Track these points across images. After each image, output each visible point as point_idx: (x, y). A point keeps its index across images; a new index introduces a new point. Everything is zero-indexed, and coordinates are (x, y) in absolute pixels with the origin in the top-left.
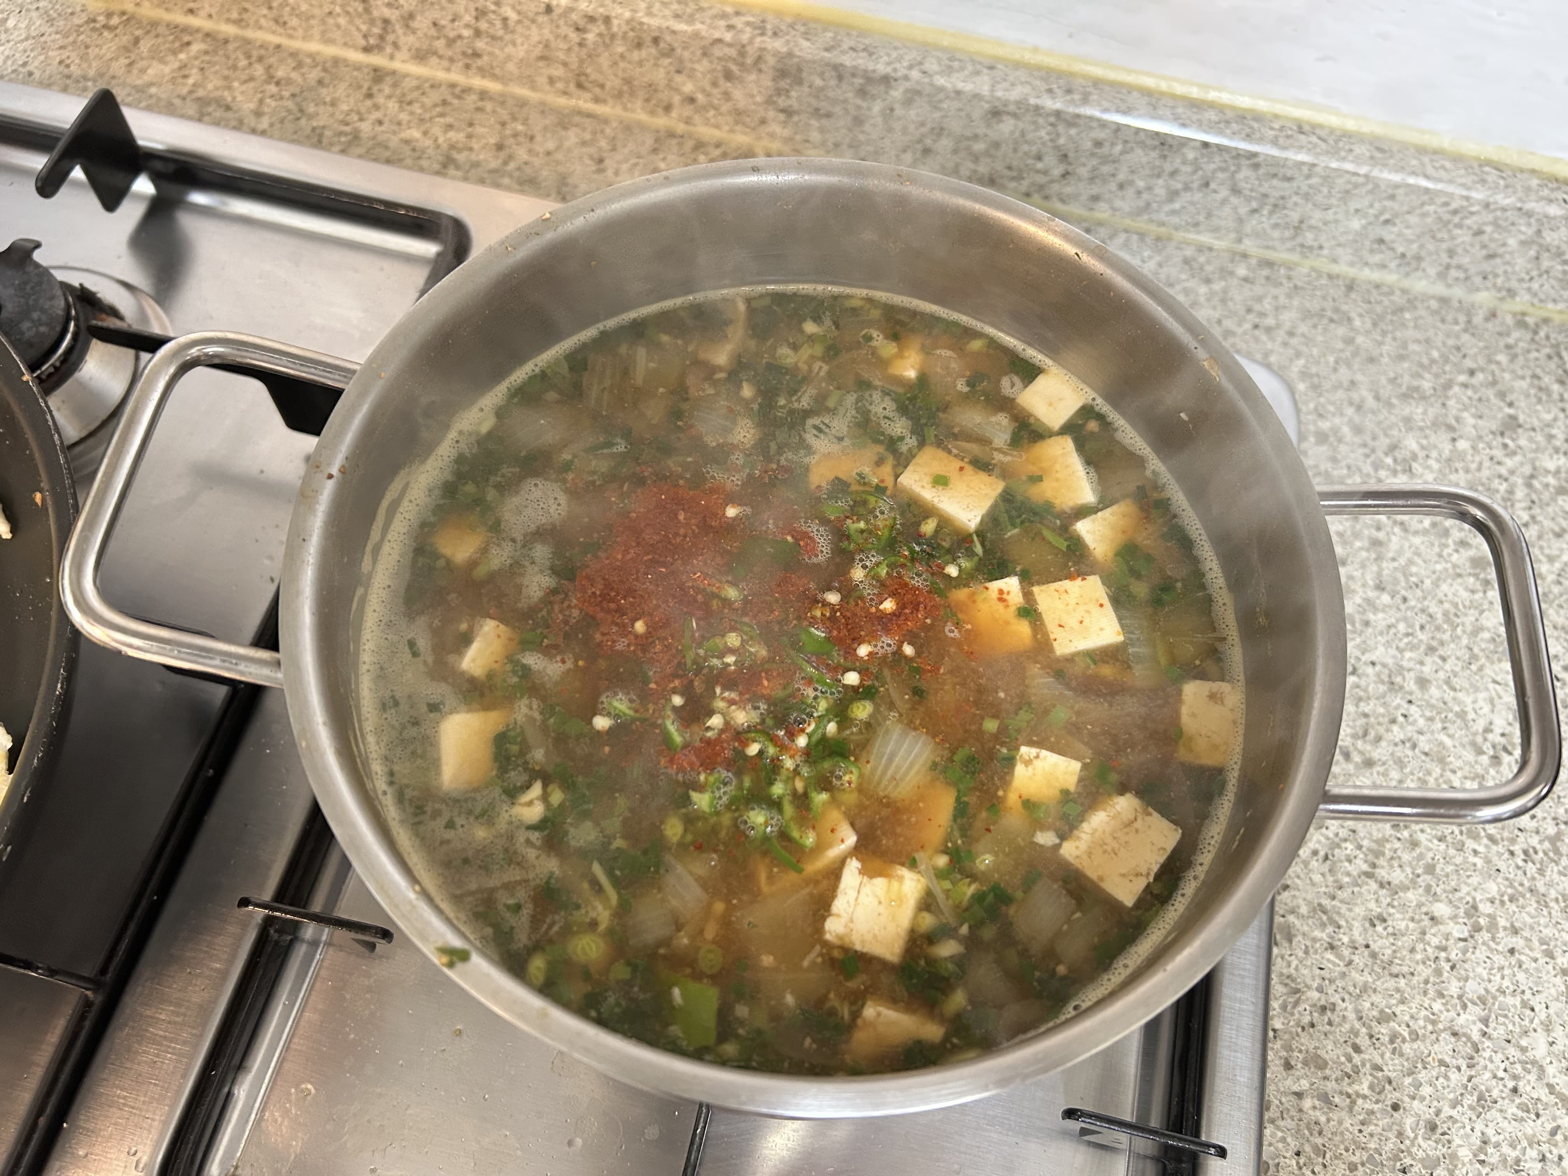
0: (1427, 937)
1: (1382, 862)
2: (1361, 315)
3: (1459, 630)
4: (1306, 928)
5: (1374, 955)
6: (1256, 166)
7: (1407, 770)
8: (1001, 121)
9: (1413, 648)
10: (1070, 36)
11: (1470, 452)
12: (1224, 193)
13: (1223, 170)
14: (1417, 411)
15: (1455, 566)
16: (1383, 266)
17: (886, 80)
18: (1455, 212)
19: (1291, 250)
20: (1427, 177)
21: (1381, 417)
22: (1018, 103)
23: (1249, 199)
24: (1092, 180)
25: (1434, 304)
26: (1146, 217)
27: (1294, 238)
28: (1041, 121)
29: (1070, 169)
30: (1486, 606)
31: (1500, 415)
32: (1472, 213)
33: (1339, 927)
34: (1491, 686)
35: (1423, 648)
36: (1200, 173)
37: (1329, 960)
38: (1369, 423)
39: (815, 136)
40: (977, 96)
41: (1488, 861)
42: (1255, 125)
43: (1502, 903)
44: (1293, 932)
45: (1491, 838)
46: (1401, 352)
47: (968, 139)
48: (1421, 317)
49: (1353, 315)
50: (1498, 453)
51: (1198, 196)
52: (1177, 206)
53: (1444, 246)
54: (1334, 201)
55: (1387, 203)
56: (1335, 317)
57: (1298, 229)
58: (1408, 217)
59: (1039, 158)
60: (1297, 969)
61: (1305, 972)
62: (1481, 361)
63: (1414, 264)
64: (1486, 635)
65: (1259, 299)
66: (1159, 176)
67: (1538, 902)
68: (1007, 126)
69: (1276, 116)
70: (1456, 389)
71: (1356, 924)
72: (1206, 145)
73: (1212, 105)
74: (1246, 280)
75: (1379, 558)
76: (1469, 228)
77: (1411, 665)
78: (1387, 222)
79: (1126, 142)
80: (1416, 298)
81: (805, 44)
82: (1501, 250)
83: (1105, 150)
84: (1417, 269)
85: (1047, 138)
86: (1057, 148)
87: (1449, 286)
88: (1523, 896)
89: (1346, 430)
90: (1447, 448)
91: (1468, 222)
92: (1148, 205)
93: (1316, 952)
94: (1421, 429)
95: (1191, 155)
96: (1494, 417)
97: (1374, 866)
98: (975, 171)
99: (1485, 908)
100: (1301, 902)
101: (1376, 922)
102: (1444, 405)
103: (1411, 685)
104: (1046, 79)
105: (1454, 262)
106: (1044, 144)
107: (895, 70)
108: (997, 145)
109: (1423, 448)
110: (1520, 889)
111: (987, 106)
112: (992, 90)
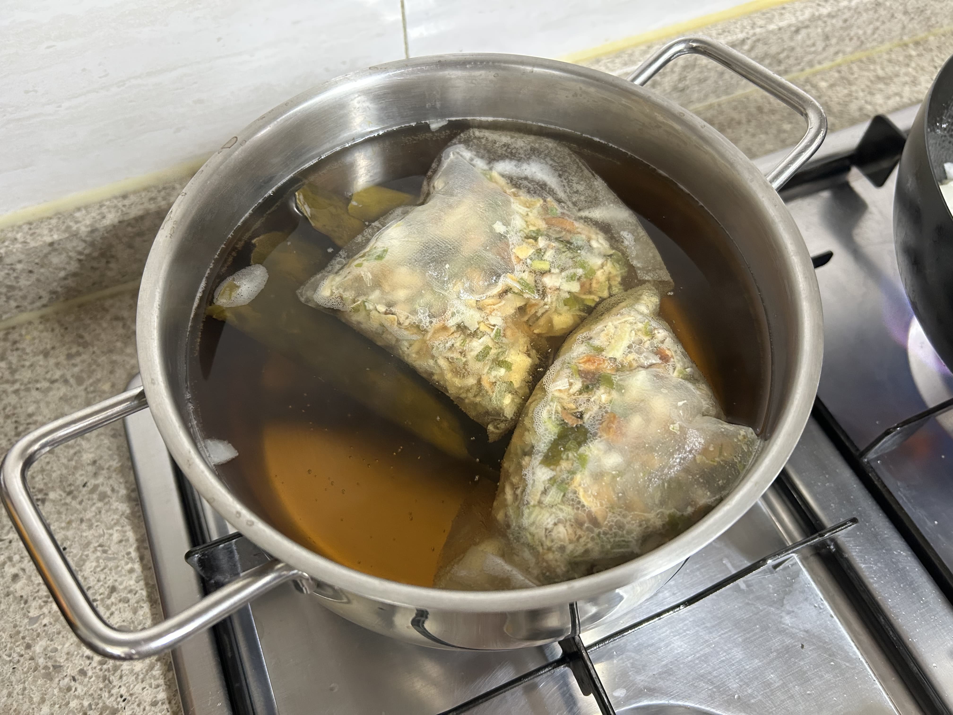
59: (814, 45)
111: (793, 29)
112: (797, 18)
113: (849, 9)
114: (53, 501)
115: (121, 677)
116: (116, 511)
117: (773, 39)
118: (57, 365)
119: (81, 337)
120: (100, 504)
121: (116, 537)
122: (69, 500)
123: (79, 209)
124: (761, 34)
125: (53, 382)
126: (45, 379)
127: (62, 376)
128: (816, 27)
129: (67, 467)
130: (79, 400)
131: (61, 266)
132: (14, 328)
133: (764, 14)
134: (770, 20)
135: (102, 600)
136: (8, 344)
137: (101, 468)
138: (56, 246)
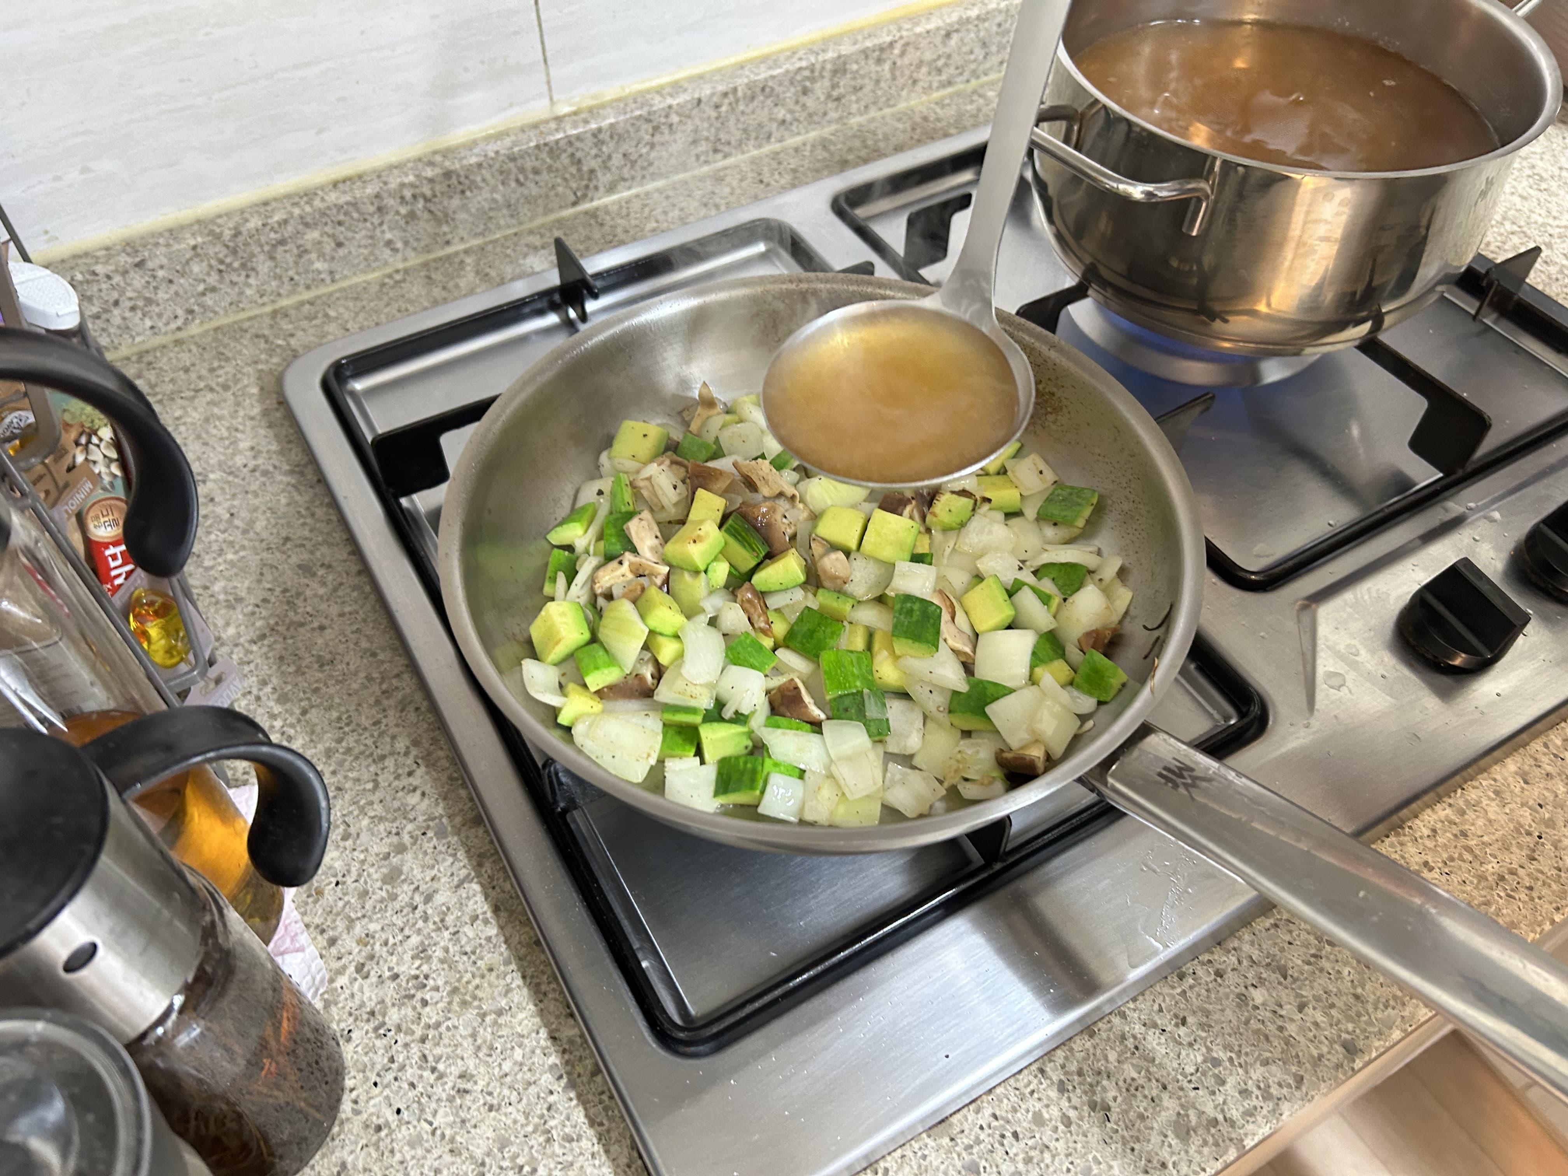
8: (951, 39)
17: (889, 46)
22: (958, 23)
28: (970, 27)
29: (987, 50)
47: (934, 61)
59: (972, 52)
68: (955, 39)
83: (1003, 27)
85: (974, 36)
106: (973, 41)
108: (949, 56)
111: (943, 32)
112: (944, 21)
113: (1000, 11)
114: (215, 481)
115: (305, 600)
116: (281, 482)
117: (924, 43)
118: (200, 378)
119: (223, 354)
120: (263, 479)
121: (284, 501)
122: (230, 478)
123: (220, 216)
124: (908, 37)
125: (197, 391)
126: (189, 390)
127: (206, 386)
128: (968, 30)
129: (224, 454)
130: (229, 403)
131: (201, 276)
132: (147, 352)
133: (910, 19)
134: (917, 24)
135: (277, 548)
136: (143, 365)
137: (260, 452)
138: (199, 250)
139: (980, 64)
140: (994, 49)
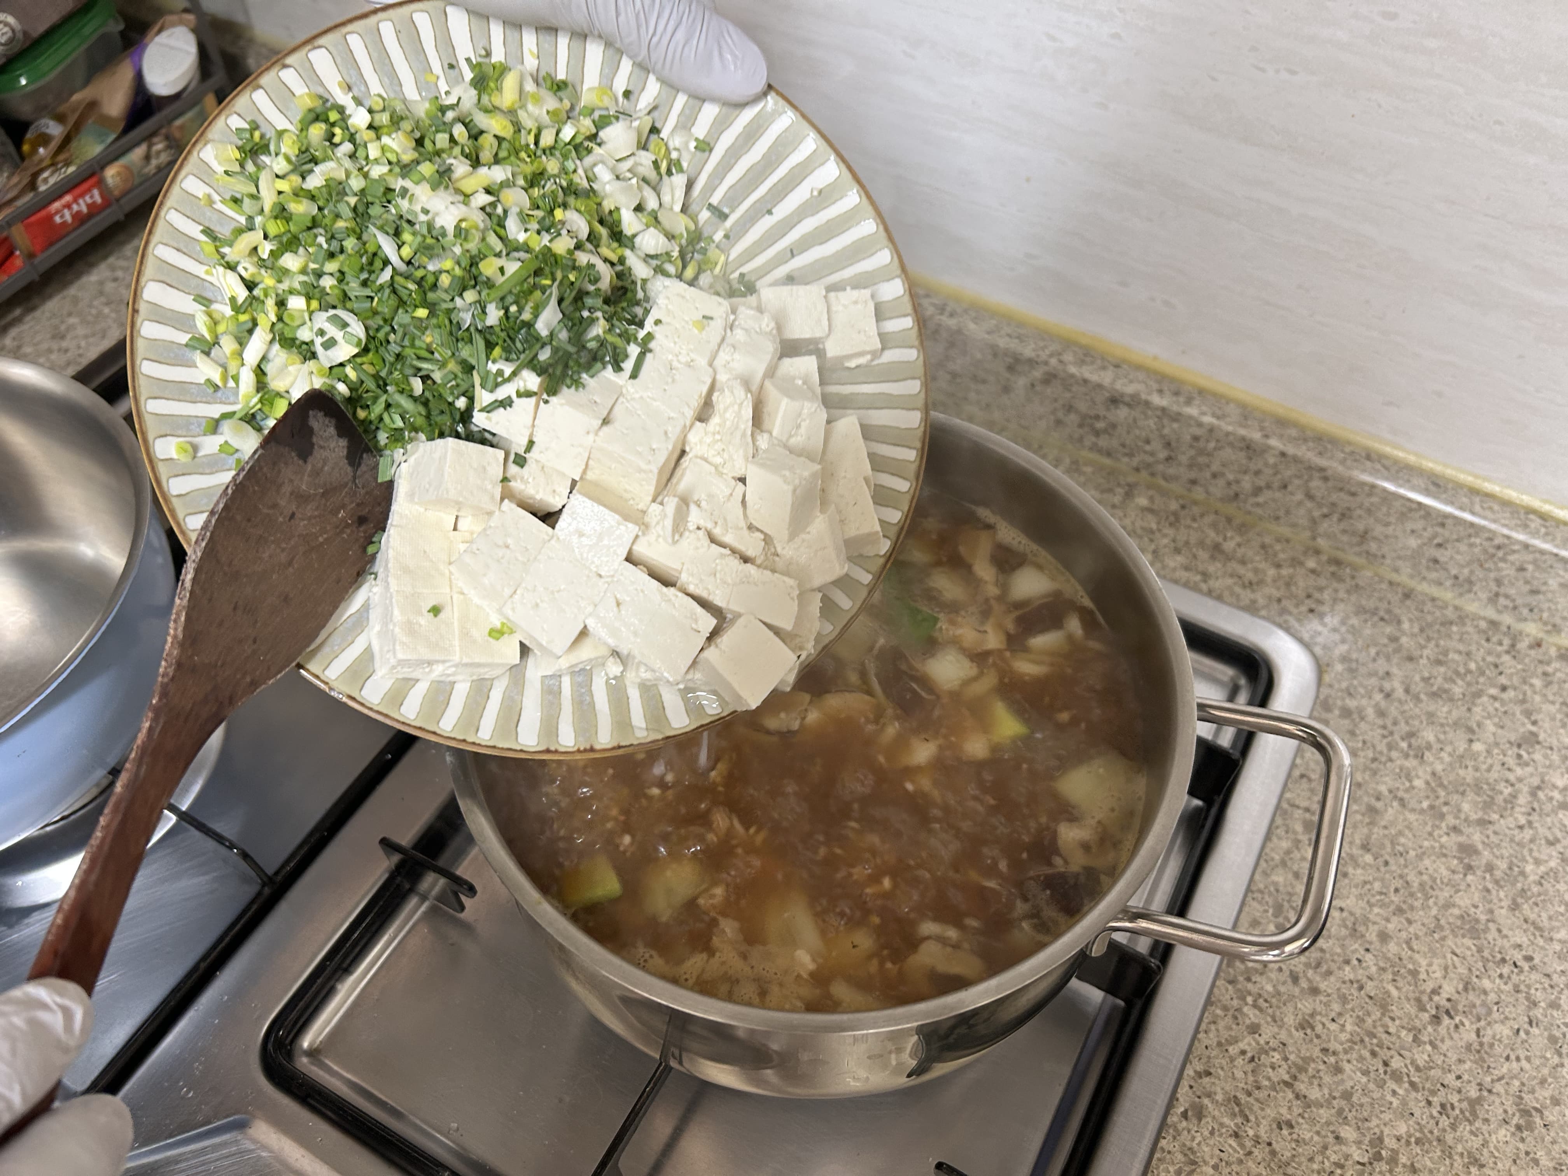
0: (1328, 1152)
1: (1303, 1077)
2: (1411, 620)
3: (1431, 902)
4: (1216, 1113)
5: (1273, 1153)
6: (1326, 479)
7: (1349, 1007)
8: (1117, 408)
9: (1383, 905)
10: (1184, 352)
11: (1484, 754)
12: (1299, 496)
13: (1299, 477)
14: (1442, 709)
15: (1442, 846)
16: (1440, 584)
17: (1032, 363)
18: (1499, 547)
19: (1359, 554)
20: (1473, 513)
21: (1406, 707)
23: (1320, 505)
24: (1191, 466)
25: (1483, 624)
26: (1235, 504)
27: (1360, 544)
28: (1150, 413)
29: (1172, 454)
30: (1463, 887)
31: (1522, 730)
32: (1514, 552)
33: (1248, 1121)
34: (1449, 956)
35: (1392, 907)
36: (1279, 476)
37: (1230, 1146)
38: (1393, 711)
39: (972, 396)
40: (1100, 386)
41: (1404, 1103)
42: (1329, 446)
43: (1408, 1143)
44: (1205, 1113)
45: (1412, 1084)
46: (1441, 657)
47: (1091, 417)
48: (1467, 633)
49: (1404, 619)
50: (1511, 762)
51: (1278, 495)
52: (1260, 499)
53: (1492, 575)
54: (1392, 519)
55: (1439, 530)
56: (1386, 617)
57: (1364, 536)
58: (1457, 544)
60: (1199, 1144)
61: (1206, 1149)
62: (1516, 680)
63: (1466, 586)
64: (1456, 911)
65: (1321, 589)
66: (1245, 472)
67: (1443, 1151)
68: (1122, 413)
69: (1349, 443)
70: (1485, 699)
71: (1264, 1122)
72: (1283, 454)
73: (1295, 424)
74: (1313, 571)
75: (1372, 823)
76: (1513, 563)
77: (1378, 919)
78: (1439, 545)
79: (1218, 441)
80: (1467, 616)
81: (972, 326)
82: (1544, 588)
83: (1201, 444)
84: (1470, 591)
85: (1154, 427)
86: (1162, 436)
87: (1499, 612)
88: (1430, 1143)
89: (1370, 712)
90: (1462, 746)
91: (1511, 558)
92: (1237, 495)
93: (1221, 1135)
94: (1442, 725)
95: (1271, 461)
96: (1516, 730)
97: (1295, 1078)
98: (1095, 444)
99: (1390, 1142)
100: (1218, 1090)
101: (1284, 1126)
102: (1469, 710)
103: (1372, 935)
104: (1159, 382)
105: (1502, 590)
106: (1152, 431)
107: (1038, 356)
108: (1114, 426)
109: (1439, 741)
110: (1429, 1135)
139: (1158, 462)
140: (1184, 459)
